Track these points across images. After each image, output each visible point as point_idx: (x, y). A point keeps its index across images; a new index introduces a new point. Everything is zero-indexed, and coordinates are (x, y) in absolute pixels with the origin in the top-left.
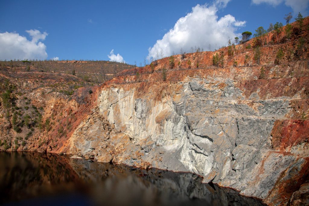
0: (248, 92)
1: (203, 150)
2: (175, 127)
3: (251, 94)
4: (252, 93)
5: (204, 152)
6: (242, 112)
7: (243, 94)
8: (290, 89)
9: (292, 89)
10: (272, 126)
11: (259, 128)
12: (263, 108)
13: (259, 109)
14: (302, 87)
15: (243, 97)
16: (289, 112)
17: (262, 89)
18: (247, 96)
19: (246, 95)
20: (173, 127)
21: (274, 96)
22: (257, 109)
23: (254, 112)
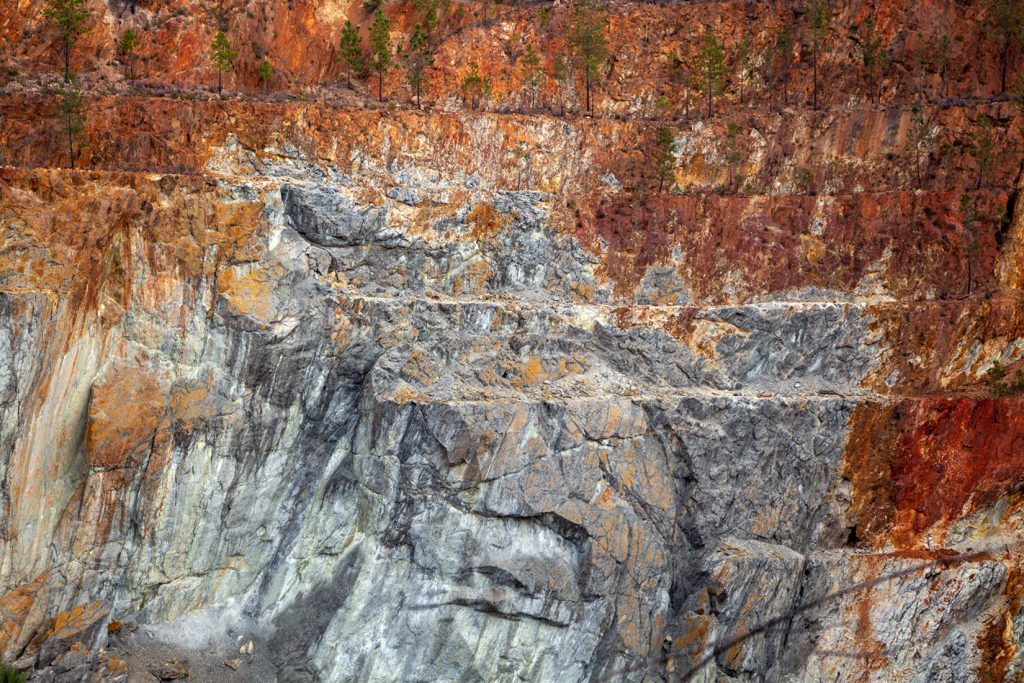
0: (622, 260)
1: (542, 596)
2: (241, 488)
3: (642, 272)
4: (649, 269)
5: (547, 606)
6: (644, 369)
7: (597, 272)
8: (828, 254)
9: (833, 249)
10: (845, 435)
11: (786, 449)
12: (748, 346)
13: (727, 355)
14: (883, 244)
15: (603, 287)
16: (876, 361)
17: (689, 245)
18: (622, 285)
19: (613, 275)
20: (227, 485)
21: (764, 287)
22: (717, 355)
23: (705, 370)
